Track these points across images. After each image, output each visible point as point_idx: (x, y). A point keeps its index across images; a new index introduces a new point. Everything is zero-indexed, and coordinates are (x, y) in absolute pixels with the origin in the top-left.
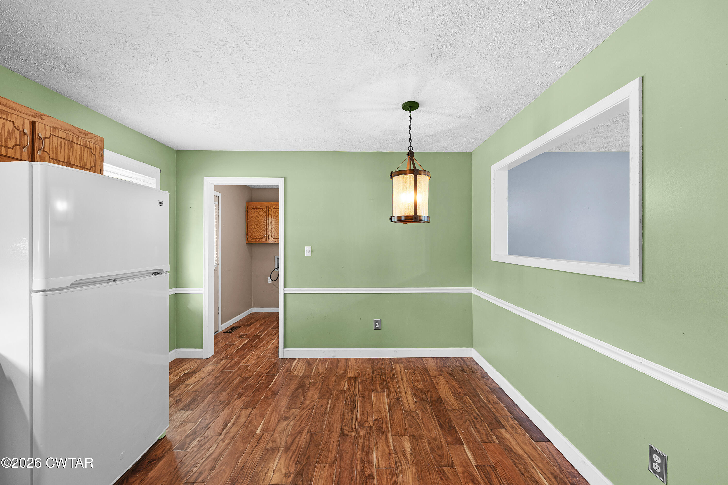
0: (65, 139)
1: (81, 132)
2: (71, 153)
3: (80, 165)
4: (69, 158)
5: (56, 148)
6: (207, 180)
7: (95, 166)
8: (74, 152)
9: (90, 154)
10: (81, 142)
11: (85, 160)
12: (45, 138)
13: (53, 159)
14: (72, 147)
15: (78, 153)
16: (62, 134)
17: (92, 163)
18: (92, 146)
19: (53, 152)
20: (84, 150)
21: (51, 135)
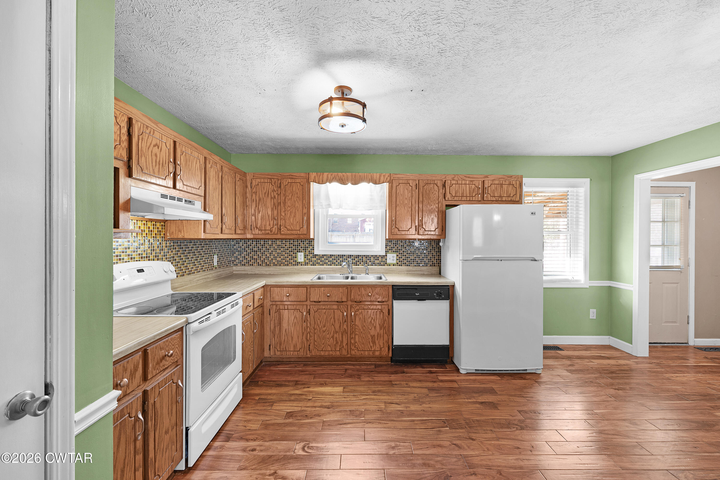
0: (499, 184)
1: (508, 177)
2: (502, 191)
3: (507, 195)
4: (500, 194)
5: (494, 190)
6: (638, 177)
7: (516, 194)
8: (503, 189)
9: (513, 188)
10: (507, 182)
11: (510, 192)
12: (488, 187)
13: (492, 196)
14: (502, 187)
15: (506, 189)
16: (497, 182)
17: (514, 193)
18: (514, 182)
19: (492, 193)
20: (509, 187)
21: (491, 184)
